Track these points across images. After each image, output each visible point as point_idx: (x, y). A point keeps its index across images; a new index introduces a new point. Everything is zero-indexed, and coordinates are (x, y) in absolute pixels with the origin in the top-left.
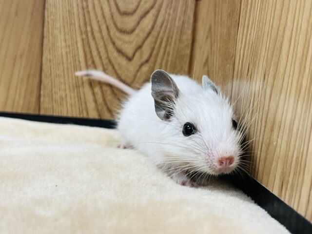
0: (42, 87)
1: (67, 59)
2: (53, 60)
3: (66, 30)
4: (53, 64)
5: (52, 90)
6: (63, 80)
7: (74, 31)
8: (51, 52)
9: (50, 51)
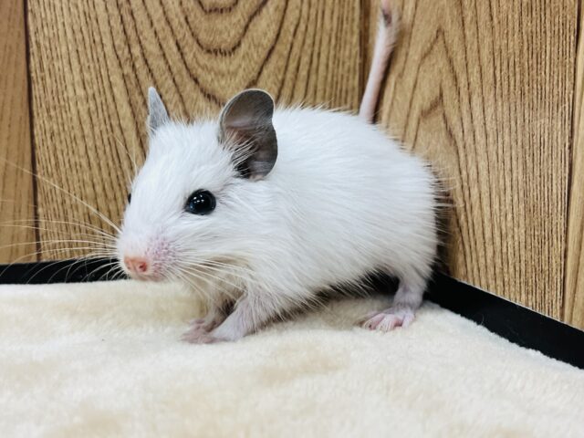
0: (40, 198)
1: (93, 127)
2: (59, 134)
3: (83, 59)
4: (61, 142)
5: (63, 202)
6: (87, 178)
7: (101, 59)
8: (52, 113)
9: (48, 111)
